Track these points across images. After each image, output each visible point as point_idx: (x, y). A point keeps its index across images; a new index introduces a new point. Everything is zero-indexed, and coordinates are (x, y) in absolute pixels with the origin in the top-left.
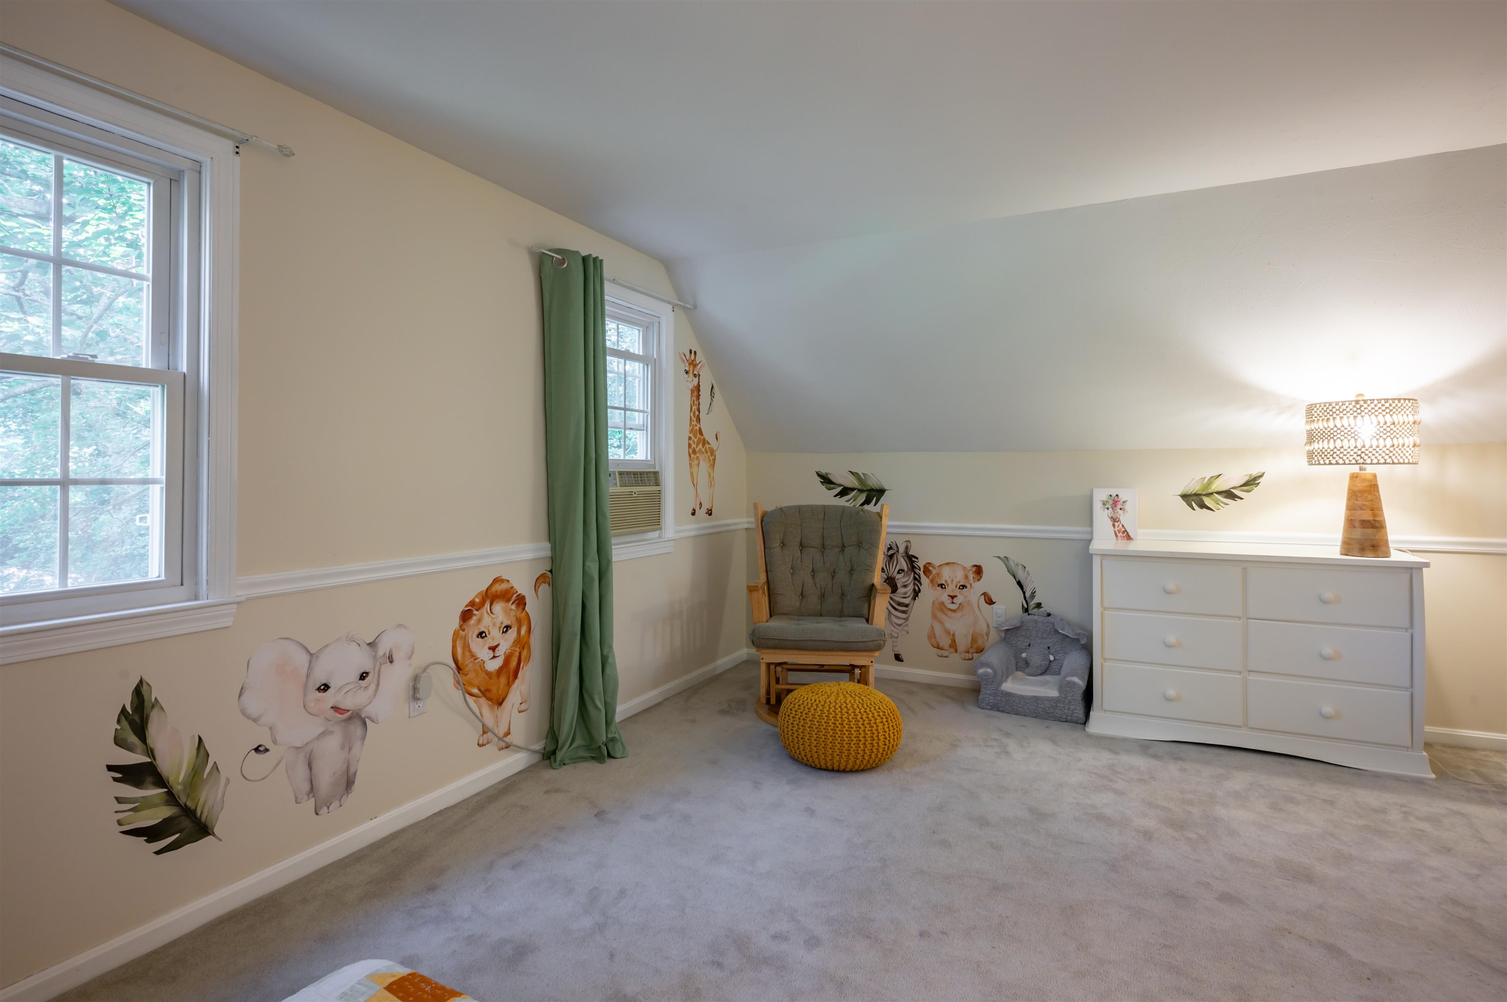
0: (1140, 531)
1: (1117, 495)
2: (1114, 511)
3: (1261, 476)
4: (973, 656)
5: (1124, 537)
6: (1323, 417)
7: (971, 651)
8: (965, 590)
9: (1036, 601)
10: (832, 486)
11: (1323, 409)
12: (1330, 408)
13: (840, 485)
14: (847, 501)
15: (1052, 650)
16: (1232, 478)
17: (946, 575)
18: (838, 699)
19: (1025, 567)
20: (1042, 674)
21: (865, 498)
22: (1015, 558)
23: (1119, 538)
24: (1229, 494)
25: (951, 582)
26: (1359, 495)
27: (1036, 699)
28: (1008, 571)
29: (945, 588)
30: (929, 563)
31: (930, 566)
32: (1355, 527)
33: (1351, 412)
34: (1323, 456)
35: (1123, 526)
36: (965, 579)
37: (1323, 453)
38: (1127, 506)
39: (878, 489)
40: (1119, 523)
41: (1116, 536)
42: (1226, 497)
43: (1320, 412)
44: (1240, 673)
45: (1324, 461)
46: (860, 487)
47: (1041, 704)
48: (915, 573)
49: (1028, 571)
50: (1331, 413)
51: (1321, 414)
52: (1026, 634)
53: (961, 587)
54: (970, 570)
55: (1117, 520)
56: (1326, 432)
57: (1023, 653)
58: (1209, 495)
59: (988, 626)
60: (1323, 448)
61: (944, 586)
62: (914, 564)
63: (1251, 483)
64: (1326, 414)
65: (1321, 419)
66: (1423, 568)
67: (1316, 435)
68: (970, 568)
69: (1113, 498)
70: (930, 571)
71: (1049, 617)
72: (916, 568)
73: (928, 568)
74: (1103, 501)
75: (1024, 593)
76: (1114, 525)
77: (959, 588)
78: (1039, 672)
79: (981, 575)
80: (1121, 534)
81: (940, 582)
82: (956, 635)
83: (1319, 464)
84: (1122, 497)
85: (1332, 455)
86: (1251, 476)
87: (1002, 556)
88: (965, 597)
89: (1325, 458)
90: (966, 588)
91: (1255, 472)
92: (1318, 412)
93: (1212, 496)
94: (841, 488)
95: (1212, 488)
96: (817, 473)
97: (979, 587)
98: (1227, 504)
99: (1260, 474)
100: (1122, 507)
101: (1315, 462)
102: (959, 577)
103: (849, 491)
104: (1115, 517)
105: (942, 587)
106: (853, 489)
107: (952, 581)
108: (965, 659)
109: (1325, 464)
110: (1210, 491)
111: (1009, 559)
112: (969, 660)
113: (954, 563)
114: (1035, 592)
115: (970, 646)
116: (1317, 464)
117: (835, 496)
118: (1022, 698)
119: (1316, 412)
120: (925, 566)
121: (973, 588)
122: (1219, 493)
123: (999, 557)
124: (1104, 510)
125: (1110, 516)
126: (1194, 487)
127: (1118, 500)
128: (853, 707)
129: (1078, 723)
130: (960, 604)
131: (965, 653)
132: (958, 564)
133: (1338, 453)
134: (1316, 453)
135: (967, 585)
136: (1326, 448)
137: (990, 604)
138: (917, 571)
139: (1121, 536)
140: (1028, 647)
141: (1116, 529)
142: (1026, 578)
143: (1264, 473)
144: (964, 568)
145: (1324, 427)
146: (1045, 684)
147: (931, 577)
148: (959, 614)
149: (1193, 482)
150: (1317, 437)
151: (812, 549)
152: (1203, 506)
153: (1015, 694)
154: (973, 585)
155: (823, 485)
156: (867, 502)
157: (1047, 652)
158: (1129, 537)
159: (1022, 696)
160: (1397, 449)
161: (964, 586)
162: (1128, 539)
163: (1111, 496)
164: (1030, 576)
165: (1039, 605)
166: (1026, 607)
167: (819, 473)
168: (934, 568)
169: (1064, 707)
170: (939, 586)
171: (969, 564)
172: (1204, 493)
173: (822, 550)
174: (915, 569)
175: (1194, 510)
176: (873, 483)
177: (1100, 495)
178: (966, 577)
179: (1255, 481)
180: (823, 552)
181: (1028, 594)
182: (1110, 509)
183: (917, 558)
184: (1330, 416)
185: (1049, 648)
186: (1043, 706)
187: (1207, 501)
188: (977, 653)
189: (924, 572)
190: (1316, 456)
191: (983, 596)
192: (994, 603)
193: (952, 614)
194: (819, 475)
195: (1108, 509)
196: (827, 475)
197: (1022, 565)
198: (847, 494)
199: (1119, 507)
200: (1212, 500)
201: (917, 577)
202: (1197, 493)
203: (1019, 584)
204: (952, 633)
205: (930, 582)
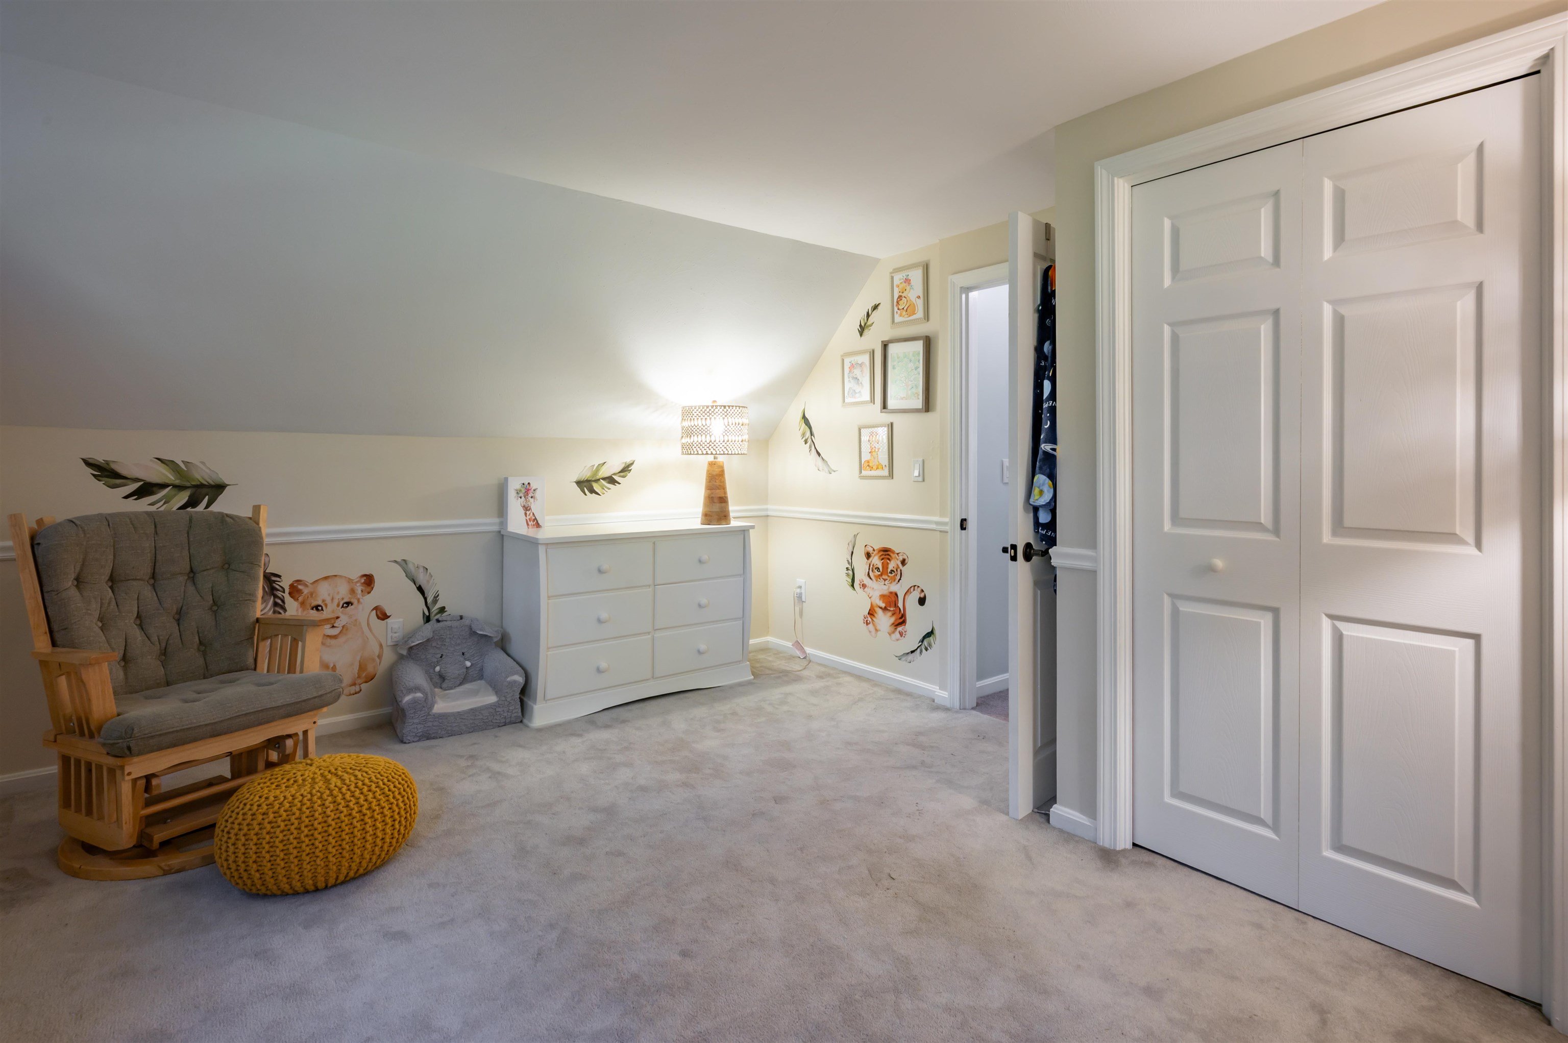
0: (547, 518)
1: (529, 483)
2: (526, 500)
3: (632, 464)
4: (360, 687)
5: (534, 525)
6: (702, 417)
7: (359, 681)
8: (350, 607)
9: (438, 605)
10: (118, 481)
11: (701, 410)
12: (708, 410)
13: (137, 480)
14: (152, 504)
15: (467, 655)
16: (612, 467)
17: (324, 592)
18: (314, 788)
19: (427, 569)
20: (461, 684)
21: (187, 498)
22: (415, 559)
23: (530, 527)
24: (611, 480)
25: (331, 602)
26: (717, 478)
27: (473, 711)
28: (406, 576)
29: (322, 610)
30: (298, 581)
31: (300, 584)
32: (714, 503)
33: (721, 414)
34: (701, 447)
35: (533, 513)
36: (350, 594)
37: (701, 445)
38: (537, 494)
39: (213, 483)
40: (530, 511)
41: (528, 525)
42: (609, 483)
43: (699, 412)
44: (649, 633)
45: (702, 452)
46: (177, 482)
47: (479, 715)
48: (275, 596)
49: (430, 573)
50: (708, 414)
51: (700, 415)
52: (438, 644)
53: (345, 605)
54: (357, 582)
55: (528, 508)
56: (704, 429)
57: (435, 667)
58: (597, 481)
59: (381, 646)
60: (702, 441)
61: (320, 608)
62: (274, 585)
63: (626, 469)
64: (704, 414)
65: (700, 418)
66: (750, 530)
67: (696, 430)
68: (357, 580)
69: (525, 486)
70: (300, 592)
71: (463, 620)
72: (278, 590)
73: (296, 587)
74: (516, 490)
75: (425, 599)
76: (526, 514)
77: (343, 607)
78: (458, 682)
79: (372, 586)
80: (532, 522)
81: (314, 603)
82: (337, 667)
83: (698, 454)
84: (533, 486)
85: (708, 447)
86: (626, 463)
87: (399, 560)
88: (350, 617)
89: (703, 449)
90: (352, 605)
91: (628, 461)
92: (698, 413)
93: (599, 482)
94: (137, 485)
95: (599, 475)
96: (84, 460)
97: (370, 600)
98: (609, 489)
99: (632, 462)
100: (533, 495)
101: (694, 452)
102: (343, 592)
103: (155, 489)
104: (526, 506)
105: (317, 610)
106: (163, 486)
107: (332, 599)
108: (351, 695)
109: (703, 454)
110: (598, 477)
111: (407, 562)
112: (356, 693)
113: (336, 576)
114: (438, 595)
115: (357, 675)
116: (696, 454)
117: (126, 497)
118: (459, 715)
119: (696, 412)
120: (292, 586)
121: (361, 603)
122: (604, 479)
123: (395, 562)
124: (517, 499)
125: (522, 505)
126: (586, 475)
127: (530, 488)
128: (341, 793)
129: (516, 723)
130: (343, 627)
131: (350, 686)
132: (340, 576)
133: (713, 445)
134: (695, 445)
135: (352, 600)
136: (704, 442)
137: (383, 619)
138: (279, 594)
139: (531, 525)
140: (441, 659)
141: (528, 518)
142: (428, 582)
143: (634, 461)
144: (350, 581)
145: (702, 425)
146: (476, 693)
147: (301, 599)
148: (341, 640)
149: (585, 470)
150: (696, 432)
151: (135, 583)
152: (592, 491)
153: (449, 713)
154: (361, 600)
155: (99, 480)
156: (192, 502)
157: (462, 659)
158: (538, 525)
159: (458, 712)
160: (731, 444)
161: (348, 604)
162: (537, 527)
163: (523, 484)
164: (433, 578)
165: (442, 610)
166: (427, 614)
167: (91, 461)
168: (306, 586)
169: (504, 711)
170: (312, 609)
171: (355, 574)
172: (593, 479)
173: (152, 581)
174: (275, 592)
175: (586, 495)
176: (202, 474)
177: (514, 485)
178: (353, 591)
179: (629, 468)
180: (153, 586)
181: (429, 600)
182: (523, 498)
183: (279, 576)
184: (708, 416)
185: (463, 654)
186: (481, 717)
187: (596, 487)
188: (366, 682)
189: (290, 594)
190: (695, 447)
191: (375, 611)
192: (389, 617)
193: (333, 642)
194: (88, 463)
195: (521, 498)
196: (108, 464)
197: (424, 567)
198: (151, 493)
199: (530, 495)
200: (599, 485)
201: (279, 601)
202: (588, 479)
203: (420, 589)
204: (331, 665)
205: (299, 606)
